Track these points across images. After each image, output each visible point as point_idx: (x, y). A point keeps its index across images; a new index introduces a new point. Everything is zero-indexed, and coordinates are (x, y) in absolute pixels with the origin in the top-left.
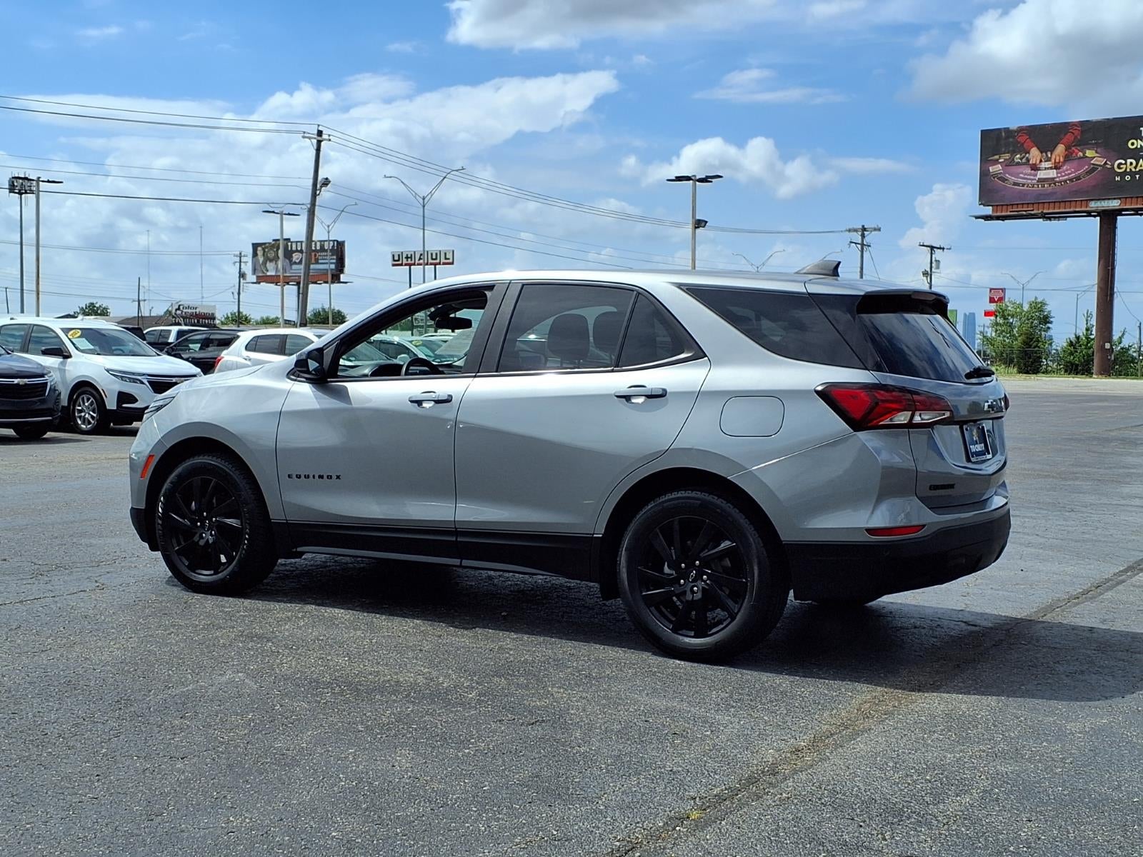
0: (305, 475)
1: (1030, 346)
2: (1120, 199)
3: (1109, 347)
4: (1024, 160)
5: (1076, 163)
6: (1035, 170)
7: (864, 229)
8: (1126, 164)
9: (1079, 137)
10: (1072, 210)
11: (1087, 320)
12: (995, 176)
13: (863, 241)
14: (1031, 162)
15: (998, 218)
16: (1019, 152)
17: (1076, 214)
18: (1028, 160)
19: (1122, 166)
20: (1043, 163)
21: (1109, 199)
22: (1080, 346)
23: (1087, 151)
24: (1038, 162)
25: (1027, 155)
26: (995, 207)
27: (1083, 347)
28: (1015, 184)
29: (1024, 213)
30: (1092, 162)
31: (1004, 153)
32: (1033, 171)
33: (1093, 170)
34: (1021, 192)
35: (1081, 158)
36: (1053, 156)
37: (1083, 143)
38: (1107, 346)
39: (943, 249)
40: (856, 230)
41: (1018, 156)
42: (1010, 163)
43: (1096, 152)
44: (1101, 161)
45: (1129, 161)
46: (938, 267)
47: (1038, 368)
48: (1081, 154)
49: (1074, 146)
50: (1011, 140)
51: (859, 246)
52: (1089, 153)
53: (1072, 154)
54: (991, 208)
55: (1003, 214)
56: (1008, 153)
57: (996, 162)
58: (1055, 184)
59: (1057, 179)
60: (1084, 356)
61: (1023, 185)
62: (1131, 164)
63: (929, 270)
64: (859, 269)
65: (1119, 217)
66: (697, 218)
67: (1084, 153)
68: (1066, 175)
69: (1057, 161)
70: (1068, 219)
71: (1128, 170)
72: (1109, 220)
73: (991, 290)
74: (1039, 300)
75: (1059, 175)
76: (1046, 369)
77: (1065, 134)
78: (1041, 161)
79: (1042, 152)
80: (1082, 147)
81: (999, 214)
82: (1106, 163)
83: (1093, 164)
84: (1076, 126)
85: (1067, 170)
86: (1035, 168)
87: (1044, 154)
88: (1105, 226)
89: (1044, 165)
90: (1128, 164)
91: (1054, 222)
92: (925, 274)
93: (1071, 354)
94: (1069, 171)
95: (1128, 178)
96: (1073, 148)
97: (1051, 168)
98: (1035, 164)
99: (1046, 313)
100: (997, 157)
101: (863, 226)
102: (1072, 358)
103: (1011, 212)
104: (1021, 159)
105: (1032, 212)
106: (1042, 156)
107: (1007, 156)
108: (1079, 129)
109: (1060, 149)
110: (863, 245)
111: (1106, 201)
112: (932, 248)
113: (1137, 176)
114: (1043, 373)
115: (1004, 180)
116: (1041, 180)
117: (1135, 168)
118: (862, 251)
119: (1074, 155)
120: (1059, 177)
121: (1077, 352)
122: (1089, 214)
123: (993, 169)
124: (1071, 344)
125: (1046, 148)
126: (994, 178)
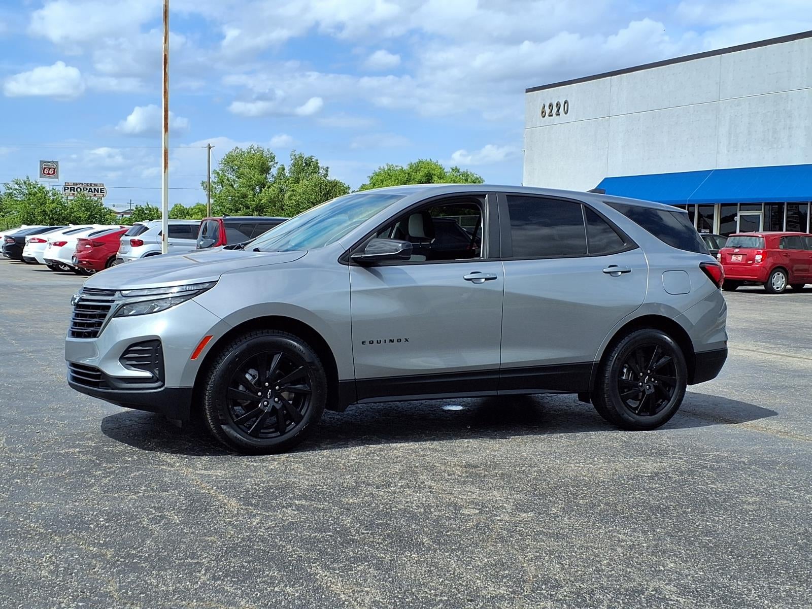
0: (378, 341)
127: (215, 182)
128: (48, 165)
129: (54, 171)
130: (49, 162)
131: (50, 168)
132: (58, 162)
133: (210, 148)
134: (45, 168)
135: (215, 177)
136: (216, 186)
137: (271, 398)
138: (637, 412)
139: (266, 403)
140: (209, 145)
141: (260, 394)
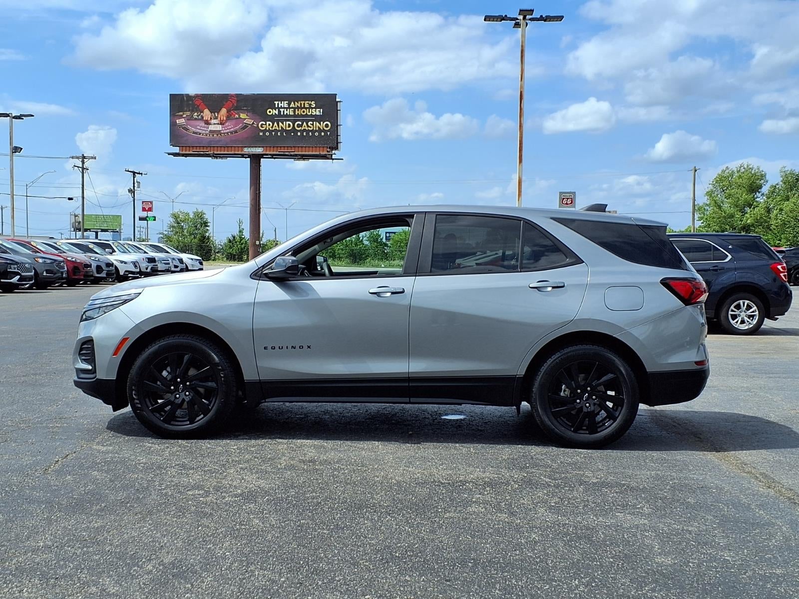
0: (279, 347)
1: (204, 242)
2: (263, 147)
3: (258, 244)
4: (200, 117)
5: (234, 121)
6: (207, 124)
7: (84, 157)
8: (266, 124)
9: (235, 105)
10: (232, 152)
11: (239, 226)
12: (180, 126)
13: (83, 166)
14: (204, 119)
15: (183, 155)
16: (197, 111)
17: (235, 155)
18: (202, 117)
19: (263, 126)
20: (213, 120)
21: (256, 147)
22: (236, 242)
23: (241, 114)
24: (209, 119)
25: (202, 114)
26: (181, 147)
27: (238, 243)
28: (194, 133)
29: (202, 153)
30: (245, 122)
31: (186, 111)
32: (206, 125)
33: (245, 127)
34: (198, 138)
35: (237, 118)
36: (219, 116)
37: (238, 109)
38: (257, 243)
39: (142, 174)
40: (78, 158)
41: (196, 114)
42: (190, 118)
43: (247, 115)
44: (250, 122)
45: (268, 123)
46: (139, 187)
47: (210, 257)
48: (237, 116)
49: (233, 110)
50: (191, 102)
51: (81, 169)
52: (243, 116)
53: (231, 115)
54: (178, 148)
55: (187, 152)
56: (189, 111)
57: (181, 117)
58: (221, 135)
59: (222, 132)
60: (239, 249)
61: (200, 134)
62: (269, 125)
63: (132, 188)
64: (81, 186)
65: (262, 159)
66: (14, 145)
67: (239, 116)
68: (228, 129)
69: (222, 119)
70: (228, 158)
71: (267, 129)
72: (256, 160)
73: (143, 202)
74: (200, 211)
75: (223, 129)
76: (214, 257)
77: (226, 102)
78: (211, 119)
79: (211, 113)
80: (238, 111)
81: (184, 152)
82: (253, 123)
83: (246, 123)
84: (233, 96)
85: (228, 126)
86: (207, 123)
87: (213, 114)
88: (254, 165)
89: (213, 121)
90: (267, 124)
91: (219, 160)
92: (130, 191)
93: (230, 248)
94: (230, 127)
95: (267, 134)
96: (232, 112)
97: (218, 124)
98: (207, 120)
99: (205, 220)
100: (182, 113)
101: (83, 155)
102: (231, 250)
103: (193, 151)
104: (198, 116)
105: (207, 153)
106: (212, 115)
107: (188, 113)
108: (236, 99)
109: (224, 111)
110: (83, 168)
111: (254, 148)
112: (134, 173)
113: (273, 133)
114: (213, 260)
115: (187, 129)
116: (211, 131)
117: (272, 127)
118: (83, 173)
119: (233, 116)
120: (223, 130)
121: (234, 246)
122: (243, 156)
123: (178, 121)
124: (230, 241)
125: (215, 110)
126: (180, 127)
127: (707, 205)
128: (566, 196)
129: (572, 201)
130: (568, 193)
131: (568, 199)
132: (575, 192)
133: (696, 171)
134: (564, 199)
135: (708, 199)
136: (708, 207)
137: (182, 392)
138: (572, 429)
139: (178, 396)
140: (695, 167)
141: (172, 388)
